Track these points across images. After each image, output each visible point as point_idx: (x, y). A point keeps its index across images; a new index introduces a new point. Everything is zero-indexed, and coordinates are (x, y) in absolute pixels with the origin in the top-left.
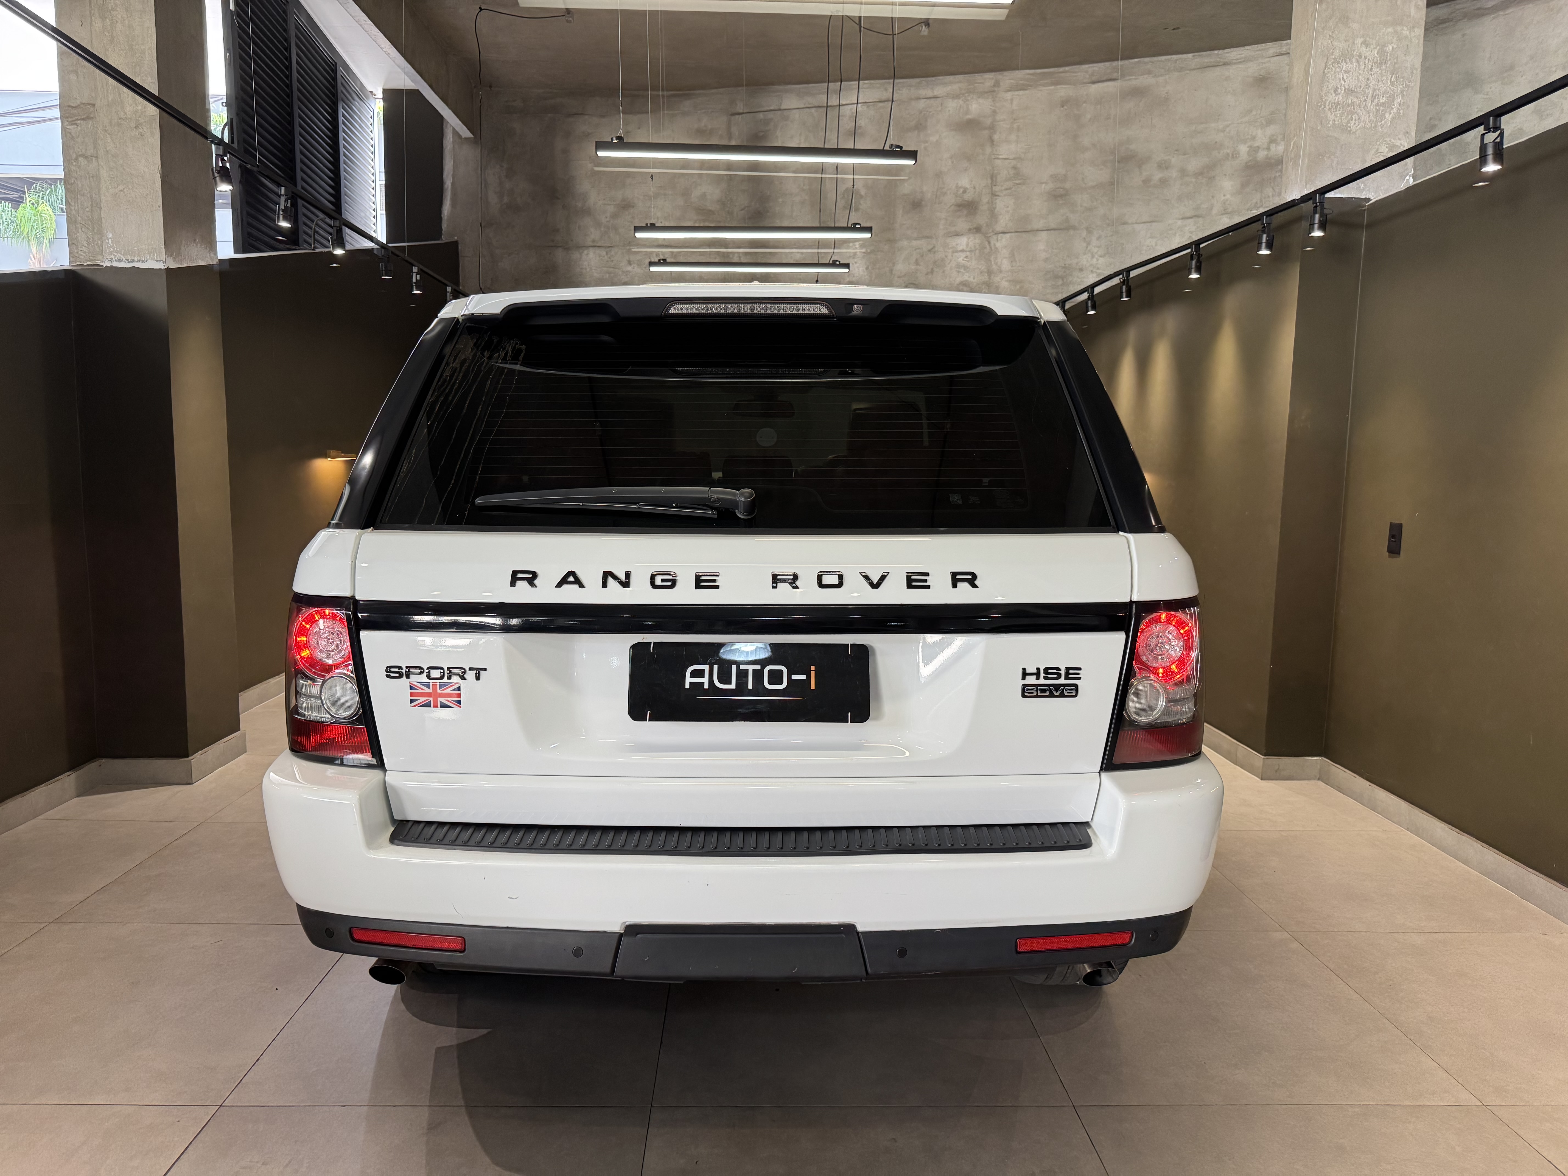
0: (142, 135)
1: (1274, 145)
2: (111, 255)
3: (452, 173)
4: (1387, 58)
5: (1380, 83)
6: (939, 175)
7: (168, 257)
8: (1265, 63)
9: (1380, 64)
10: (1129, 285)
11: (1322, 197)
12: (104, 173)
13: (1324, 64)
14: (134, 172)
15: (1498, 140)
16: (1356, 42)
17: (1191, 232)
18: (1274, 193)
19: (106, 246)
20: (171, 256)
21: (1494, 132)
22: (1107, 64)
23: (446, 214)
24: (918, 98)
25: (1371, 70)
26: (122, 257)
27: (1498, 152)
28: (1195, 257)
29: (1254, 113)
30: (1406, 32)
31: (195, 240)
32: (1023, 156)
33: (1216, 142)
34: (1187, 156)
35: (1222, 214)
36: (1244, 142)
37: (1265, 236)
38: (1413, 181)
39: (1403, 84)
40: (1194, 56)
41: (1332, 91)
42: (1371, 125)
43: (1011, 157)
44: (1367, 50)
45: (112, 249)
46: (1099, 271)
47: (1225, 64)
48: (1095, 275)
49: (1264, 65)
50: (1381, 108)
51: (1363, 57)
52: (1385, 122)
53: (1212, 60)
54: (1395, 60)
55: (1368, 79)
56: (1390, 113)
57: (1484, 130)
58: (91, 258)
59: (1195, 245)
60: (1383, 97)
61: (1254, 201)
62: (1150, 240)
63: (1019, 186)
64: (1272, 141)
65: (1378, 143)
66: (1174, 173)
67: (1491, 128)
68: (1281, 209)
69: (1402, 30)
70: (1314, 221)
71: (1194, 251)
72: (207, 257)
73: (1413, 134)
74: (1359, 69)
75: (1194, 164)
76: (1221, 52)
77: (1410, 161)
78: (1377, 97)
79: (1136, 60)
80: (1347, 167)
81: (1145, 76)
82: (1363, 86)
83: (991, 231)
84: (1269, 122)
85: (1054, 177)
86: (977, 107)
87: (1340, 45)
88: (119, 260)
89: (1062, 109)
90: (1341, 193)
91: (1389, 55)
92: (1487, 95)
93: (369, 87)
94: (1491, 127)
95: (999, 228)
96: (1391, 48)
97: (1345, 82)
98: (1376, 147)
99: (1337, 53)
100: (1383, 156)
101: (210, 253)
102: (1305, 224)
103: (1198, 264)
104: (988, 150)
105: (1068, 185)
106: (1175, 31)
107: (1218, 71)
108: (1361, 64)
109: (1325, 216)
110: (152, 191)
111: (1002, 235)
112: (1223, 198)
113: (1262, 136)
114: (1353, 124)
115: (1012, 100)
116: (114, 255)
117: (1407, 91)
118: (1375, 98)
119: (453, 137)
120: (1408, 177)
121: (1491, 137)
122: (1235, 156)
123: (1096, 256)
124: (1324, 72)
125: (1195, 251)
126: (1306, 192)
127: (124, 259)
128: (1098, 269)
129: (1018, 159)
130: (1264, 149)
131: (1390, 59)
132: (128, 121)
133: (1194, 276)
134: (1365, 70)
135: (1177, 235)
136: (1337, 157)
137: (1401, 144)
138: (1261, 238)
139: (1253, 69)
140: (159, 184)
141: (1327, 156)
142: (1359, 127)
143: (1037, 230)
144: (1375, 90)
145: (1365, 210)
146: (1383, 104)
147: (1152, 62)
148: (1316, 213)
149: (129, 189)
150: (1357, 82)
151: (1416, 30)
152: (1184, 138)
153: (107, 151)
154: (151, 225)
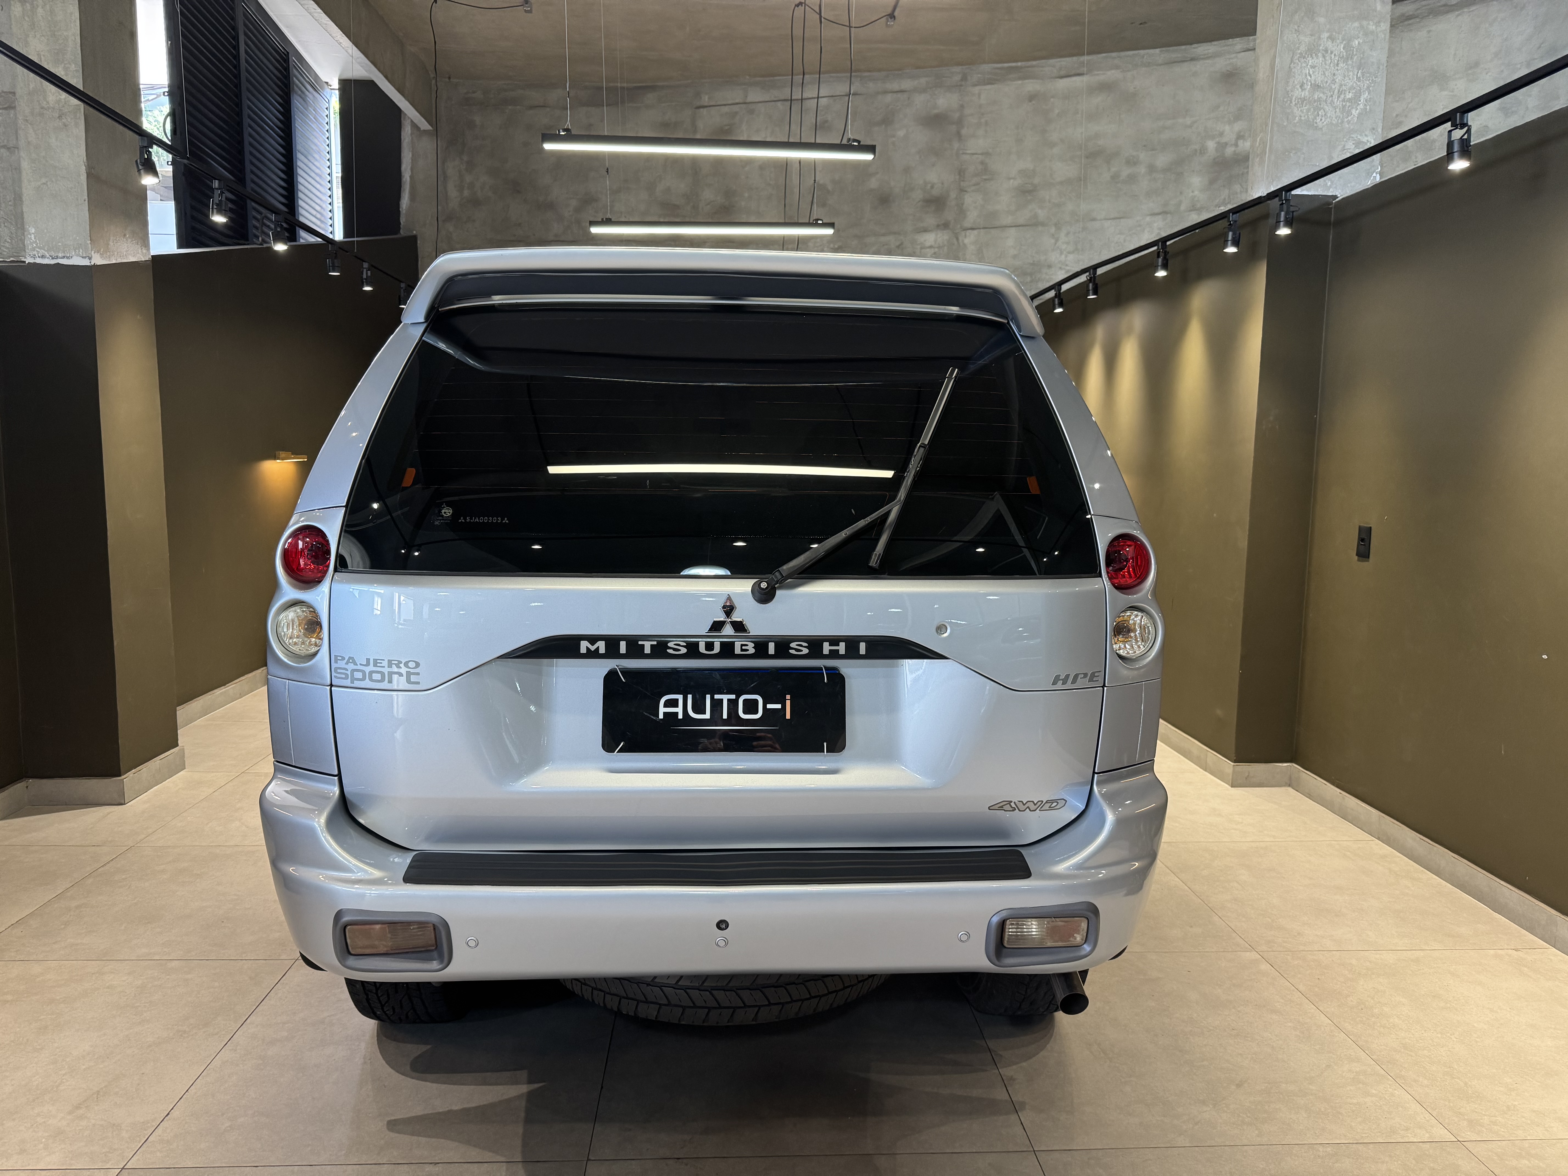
0: (66, 126)
1: (1242, 141)
2: (34, 251)
3: (410, 166)
4: (1353, 53)
5: (1347, 78)
6: (907, 170)
7: (94, 253)
8: (1232, 58)
9: (1346, 60)
10: (1096, 282)
11: (1288, 194)
12: (25, 165)
13: (1290, 59)
14: (58, 165)
15: (1466, 137)
16: (1321, 36)
17: (1160, 229)
18: (1242, 190)
19: (29, 242)
20: (98, 253)
21: (1462, 128)
22: (1075, 58)
23: (404, 208)
24: (885, 92)
25: (1337, 65)
26: (46, 253)
27: (1466, 148)
28: (1162, 255)
29: (1222, 108)
30: (1372, 27)
31: (125, 235)
32: (990, 151)
33: (1184, 138)
34: (1154, 152)
35: (1191, 211)
36: (1213, 138)
37: (1230, 234)
38: (1380, 179)
39: (1370, 80)
40: (1161, 51)
41: (1298, 86)
42: (1338, 121)
43: (979, 152)
44: (1334, 44)
45: (35, 245)
46: (1068, 268)
47: (1192, 59)
48: (1063, 272)
49: (1231, 61)
50: (1348, 104)
51: (1329, 52)
52: (1352, 118)
53: (1179, 55)
54: (1362, 55)
55: (1334, 74)
56: (1357, 109)
57: (1452, 127)
58: (14, 254)
59: (1162, 242)
60: (1349, 92)
61: (1223, 197)
62: (1119, 236)
63: (987, 181)
64: (1240, 137)
65: (1345, 139)
66: (1143, 170)
67: (1458, 125)
68: (1247, 206)
69: (1369, 24)
70: (1280, 219)
71: (1160, 248)
72: (138, 253)
73: (1380, 130)
74: (1326, 64)
75: (1162, 160)
76: (1188, 47)
77: (1377, 157)
78: (1343, 92)
79: (1104, 55)
80: (1313, 164)
81: (1113, 71)
82: (1329, 82)
83: (959, 226)
84: (1237, 118)
85: (1023, 173)
86: (945, 101)
87: (1306, 40)
88: (43, 257)
89: (1030, 103)
90: (1307, 190)
91: (1355, 50)
92: (1453, 92)
93: (324, 78)
94: (1458, 123)
95: (967, 224)
96: (1357, 43)
97: (1311, 77)
98: (1343, 143)
99: (1303, 48)
100: (1350, 153)
101: (142, 249)
102: (1272, 221)
103: (1165, 262)
104: (956, 145)
105: (1036, 181)
106: (1142, 26)
107: (1185, 67)
108: (1327, 58)
109: (1291, 213)
110: (77, 184)
111: (970, 231)
112: (1191, 194)
113: (1229, 132)
114: (1319, 120)
115: (979, 95)
116: (37, 251)
117: (1374, 86)
118: (1341, 94)
119: (411, 129)
120: (1374, 174)
121: (1458, 134)
122: (1202, 152)
123: (1065, 253)
124: (1290, 67)
125: (1162, 248)
126: (1273, 189)
127: (48, 256)
128: (1067, 265)
129: (987, 154)
130: (1232, 145)
131: (1356, 55)
132: (50, 111)
133: (1161, 274)
134: (1331, 65)
135: (1146, 231)
136: (1304, 154)
137: (1368, 141)
138: (1226, 235)
139: (1221, 64)
140: (84, 177)
141: (1294, 152)
142: (1325, 123)
143: (1006, 227)
144: (1341, 85)
145: (1331, 208)
146: (1350, 100)
147: (1119, 57)
148: (1283, 211)
149: (52, 182)
150: (1323, 77)
151: (1382, 24)
152: (1152, 133)
153: (29, 142)
154: (76, 219)
